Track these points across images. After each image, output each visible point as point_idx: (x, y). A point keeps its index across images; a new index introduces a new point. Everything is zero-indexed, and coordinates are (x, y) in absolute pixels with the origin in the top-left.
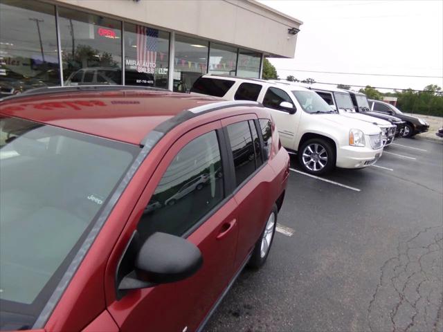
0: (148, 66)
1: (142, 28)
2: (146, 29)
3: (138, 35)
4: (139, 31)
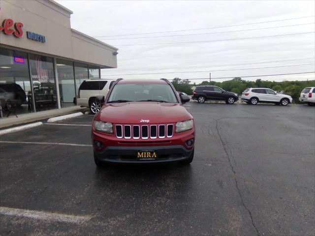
0: (44, 78)
2: (40, 57)
3: (36, 61)
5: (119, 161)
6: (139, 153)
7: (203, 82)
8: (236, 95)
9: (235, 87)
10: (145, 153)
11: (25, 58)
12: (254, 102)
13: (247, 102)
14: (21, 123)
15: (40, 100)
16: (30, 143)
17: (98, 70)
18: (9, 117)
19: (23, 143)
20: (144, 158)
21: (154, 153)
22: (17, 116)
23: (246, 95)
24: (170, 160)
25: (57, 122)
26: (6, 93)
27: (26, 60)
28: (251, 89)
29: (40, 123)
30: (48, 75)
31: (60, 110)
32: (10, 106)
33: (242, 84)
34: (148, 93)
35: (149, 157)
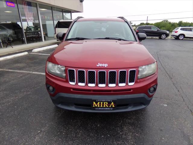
0: (31, 19)
1: (25, 2)
2: (26, 2)
3: (24, 6)
4: (24, 4)
5: (73, 108)
6: (94, 103)
7: (141, 23)
8: (168, 32)
9: (163, 27)
10: (102, 103)
11: (15, 3)
12: (181, 38)
13: (175, 38)
14: (15, 52)
15: (30, 35)
16: (12, 70)
17: (70, 14)
18: (7, 47)
19: (7, 70)
20: (100, 107)
21: (112, 103)
22: (13, 46)
23: (176, 32)
24: (130, 109)
25: (39, 52)
26: (8, 30)
27: (16, 5)
28: (180, 28)
29: (26, 53)
30: (34, 17)
31: (44, 42)
32: (12, 39)
33: (168, 25)
34: (105, 31)
35: (106, 107)
